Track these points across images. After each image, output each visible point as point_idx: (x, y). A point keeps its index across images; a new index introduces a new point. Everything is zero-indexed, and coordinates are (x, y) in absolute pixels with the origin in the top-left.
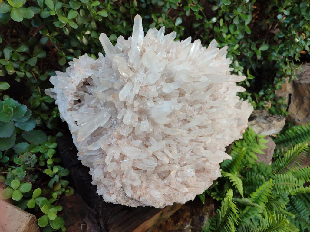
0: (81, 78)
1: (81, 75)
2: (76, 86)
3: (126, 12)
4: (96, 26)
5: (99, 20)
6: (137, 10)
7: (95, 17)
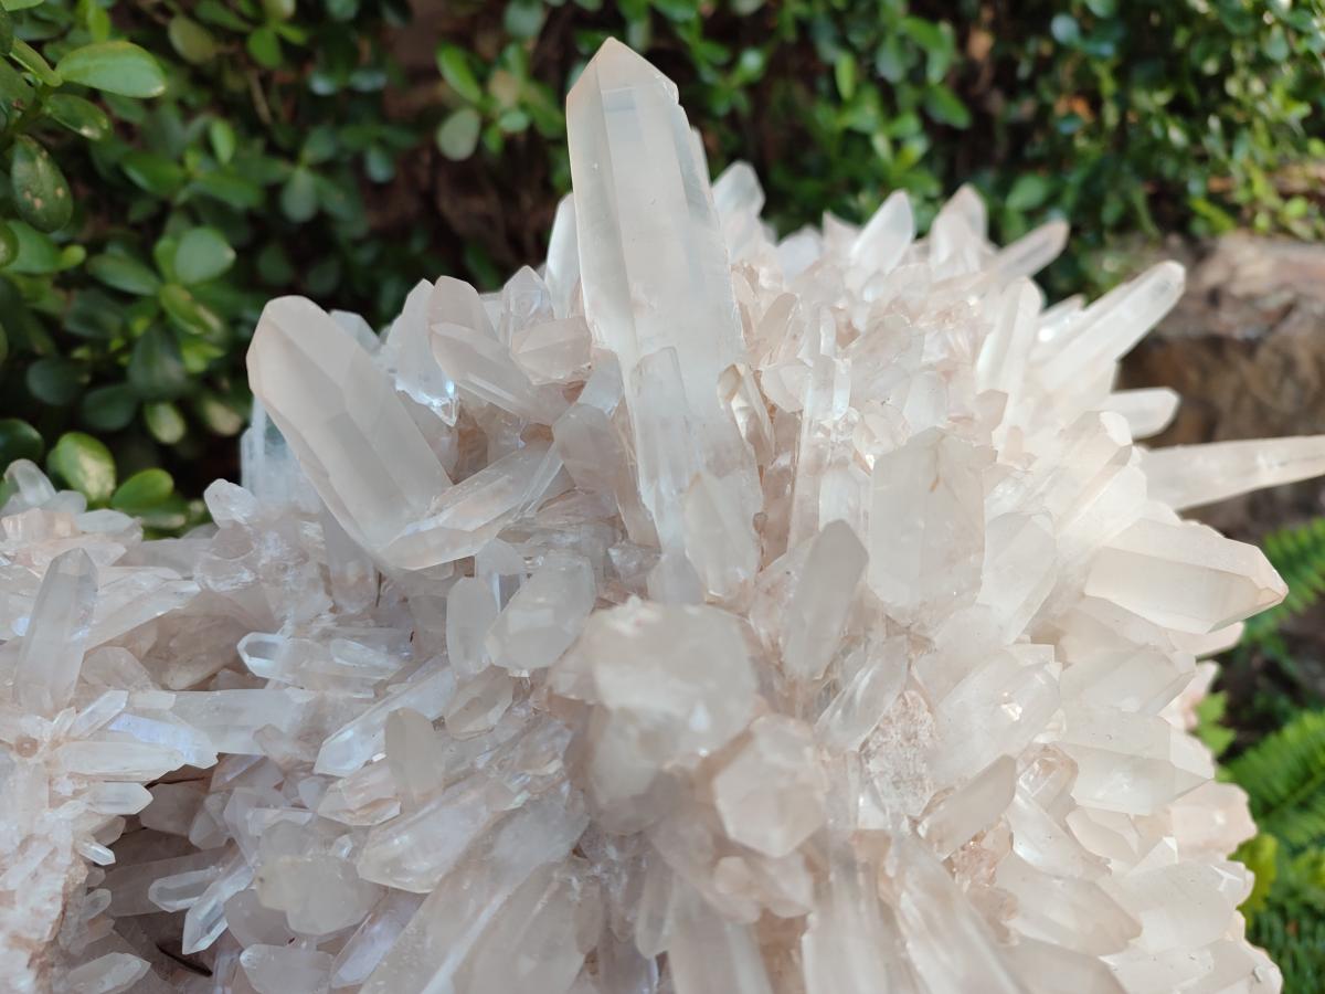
0: (64, 838)
1: (56, 801)
2: (24, 957)
3: (219, 56)
4: (61, 192)
5: (85, 132)
6: (296, 36)
7: (38, 104)
